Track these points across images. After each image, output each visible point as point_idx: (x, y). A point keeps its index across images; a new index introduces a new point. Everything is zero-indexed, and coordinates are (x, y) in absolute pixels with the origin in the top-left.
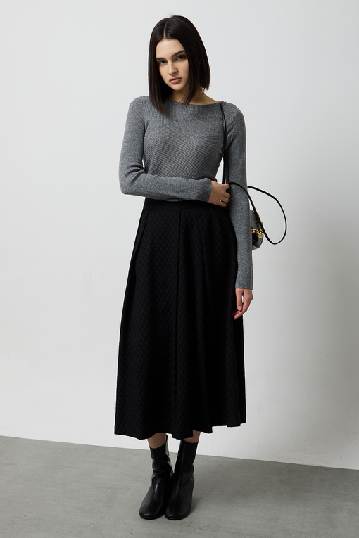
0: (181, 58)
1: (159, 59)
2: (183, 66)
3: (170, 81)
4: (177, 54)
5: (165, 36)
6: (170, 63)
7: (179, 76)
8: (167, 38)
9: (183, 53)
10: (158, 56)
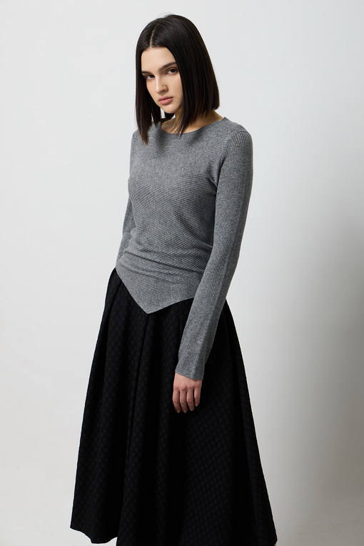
0: (173, 71)
1: (144, 72)
2: (174, 81)
3: (160, 100)
4: (165, 66)
5: (151, 43)
6: (157, 77)
7: (169, 94)
8: (155, 45)
9: (175, 65)
10: (144, 68)
